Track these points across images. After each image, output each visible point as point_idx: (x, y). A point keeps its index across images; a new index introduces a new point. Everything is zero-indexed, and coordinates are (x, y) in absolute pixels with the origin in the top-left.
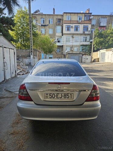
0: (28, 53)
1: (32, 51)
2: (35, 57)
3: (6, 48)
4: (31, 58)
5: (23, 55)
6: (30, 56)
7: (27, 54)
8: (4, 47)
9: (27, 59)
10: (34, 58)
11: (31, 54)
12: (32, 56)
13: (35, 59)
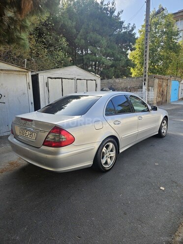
0: (140, 83)
1: (145, 79)
2: (150, 88)
3: (80, 79)
4: (143, 90)
5: (132, 86)
6: (142, 88)
7: (138, 84)
8: (77, 79)
9: (138, 92)
10: (149, 90)
11: (143, 84)
12: (145, 88)
13: (150, 93)
